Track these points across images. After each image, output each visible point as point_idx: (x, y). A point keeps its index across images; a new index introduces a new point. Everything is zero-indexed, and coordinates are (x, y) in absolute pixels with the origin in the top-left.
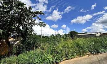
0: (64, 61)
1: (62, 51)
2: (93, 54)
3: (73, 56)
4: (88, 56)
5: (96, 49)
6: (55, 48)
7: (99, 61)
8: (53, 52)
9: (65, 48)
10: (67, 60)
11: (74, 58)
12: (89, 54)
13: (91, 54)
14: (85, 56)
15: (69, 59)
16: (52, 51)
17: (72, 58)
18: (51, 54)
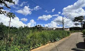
0: (31, 50)
1: (30, 41)
2: (52, 42)
3: (39, 45)
4: (49, 44)
5: (54, 39)
6: (23, 39)
7: (56, 47)
8: (22, 43)
9: (33, 38)
10: (34, 49)
11: (40, 46)
12: (50, 42)
13: (51, 42)
14: (48, 44)
15: (36, 48)
16: (20, 42)
17: (38, 47)
18: (19, 45)
